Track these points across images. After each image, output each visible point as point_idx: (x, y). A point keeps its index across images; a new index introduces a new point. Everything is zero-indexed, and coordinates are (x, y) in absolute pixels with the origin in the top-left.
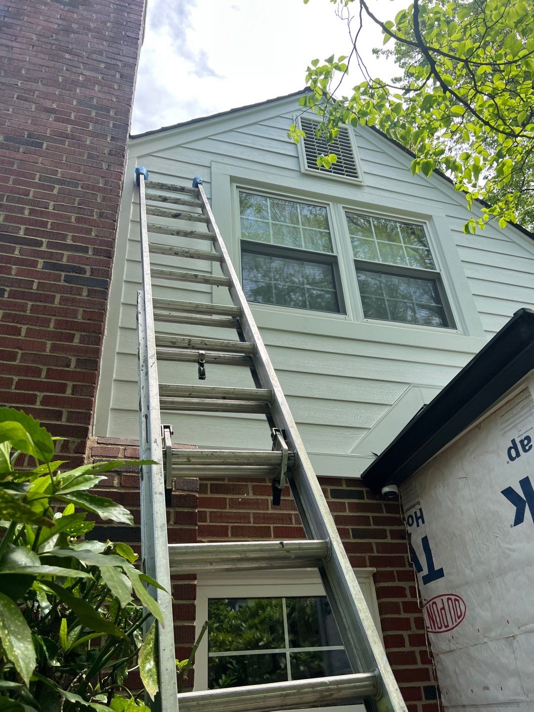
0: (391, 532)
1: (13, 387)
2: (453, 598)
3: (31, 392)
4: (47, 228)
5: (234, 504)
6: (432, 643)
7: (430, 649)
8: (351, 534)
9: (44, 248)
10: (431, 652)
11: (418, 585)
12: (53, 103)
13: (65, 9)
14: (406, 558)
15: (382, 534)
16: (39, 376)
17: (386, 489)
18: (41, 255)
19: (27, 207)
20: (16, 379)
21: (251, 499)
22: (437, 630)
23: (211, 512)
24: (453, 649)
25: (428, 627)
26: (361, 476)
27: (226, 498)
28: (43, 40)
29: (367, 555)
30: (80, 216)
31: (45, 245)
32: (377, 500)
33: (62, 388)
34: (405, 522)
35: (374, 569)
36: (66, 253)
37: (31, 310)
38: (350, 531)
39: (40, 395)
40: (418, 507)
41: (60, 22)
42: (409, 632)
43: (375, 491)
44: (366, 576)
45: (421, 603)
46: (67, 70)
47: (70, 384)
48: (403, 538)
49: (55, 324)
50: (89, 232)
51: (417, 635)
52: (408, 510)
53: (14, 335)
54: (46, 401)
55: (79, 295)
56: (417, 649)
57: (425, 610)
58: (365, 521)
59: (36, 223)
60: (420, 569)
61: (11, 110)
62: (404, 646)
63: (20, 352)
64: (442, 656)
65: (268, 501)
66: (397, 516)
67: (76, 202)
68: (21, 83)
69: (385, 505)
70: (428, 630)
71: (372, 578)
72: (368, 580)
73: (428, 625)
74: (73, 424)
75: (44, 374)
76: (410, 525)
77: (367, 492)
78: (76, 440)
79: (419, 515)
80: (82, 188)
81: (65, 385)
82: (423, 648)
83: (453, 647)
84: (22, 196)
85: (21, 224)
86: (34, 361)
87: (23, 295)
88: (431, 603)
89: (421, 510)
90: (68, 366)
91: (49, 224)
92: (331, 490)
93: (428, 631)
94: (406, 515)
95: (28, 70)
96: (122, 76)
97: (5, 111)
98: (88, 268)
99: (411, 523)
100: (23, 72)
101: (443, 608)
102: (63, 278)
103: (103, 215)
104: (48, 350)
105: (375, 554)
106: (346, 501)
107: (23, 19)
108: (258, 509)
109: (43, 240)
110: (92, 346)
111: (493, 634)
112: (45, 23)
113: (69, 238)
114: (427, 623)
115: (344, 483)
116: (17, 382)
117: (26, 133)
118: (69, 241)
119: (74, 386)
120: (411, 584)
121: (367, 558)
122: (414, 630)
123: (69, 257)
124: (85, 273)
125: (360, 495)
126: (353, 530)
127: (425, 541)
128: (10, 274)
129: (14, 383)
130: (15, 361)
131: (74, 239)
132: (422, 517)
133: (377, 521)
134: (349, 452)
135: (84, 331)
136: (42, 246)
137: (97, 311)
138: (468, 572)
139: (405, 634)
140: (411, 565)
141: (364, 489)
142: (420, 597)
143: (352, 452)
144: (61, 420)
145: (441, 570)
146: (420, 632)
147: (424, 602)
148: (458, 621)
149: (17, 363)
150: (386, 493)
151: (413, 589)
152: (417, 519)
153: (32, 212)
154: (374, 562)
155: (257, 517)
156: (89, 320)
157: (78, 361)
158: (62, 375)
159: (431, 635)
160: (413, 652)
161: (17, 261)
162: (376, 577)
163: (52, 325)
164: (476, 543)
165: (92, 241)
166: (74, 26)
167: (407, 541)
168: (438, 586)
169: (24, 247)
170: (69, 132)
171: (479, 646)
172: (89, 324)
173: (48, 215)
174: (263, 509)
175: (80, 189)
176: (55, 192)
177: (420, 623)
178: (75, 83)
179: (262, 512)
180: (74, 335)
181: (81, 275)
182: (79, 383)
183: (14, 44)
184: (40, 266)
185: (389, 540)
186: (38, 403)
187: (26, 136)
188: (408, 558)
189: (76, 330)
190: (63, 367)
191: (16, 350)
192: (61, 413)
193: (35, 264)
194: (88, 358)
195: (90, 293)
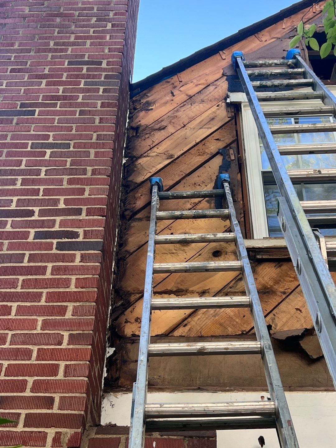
1: (3, 373)
3: (21, 378)
4: (39, 195)
9: (36, 217)
16: (30, 359)
18: (33, 224)
19: (19, 177)
20: (6, 364)
30: (72, 177)
33: (54, 370)
36: (58, 219)
37: (22, 286)
39: (31, 380)
47: (62, 364)
49: (47, 298)
50: (82, 192)
53: (4, 315)
54: (37, 386)
55: (72, 261)
59: (27, 192)
63: (10, 333)
67: (68, 163)
74: (66, 412)
75: (35, 355)
78: (68, 430)
80: (74, 147)
81: (57, 366)
84: (15, 168)
85: (14, 196)
86: (24, 343)
87: (14, 271)
90: (60, 343)
91: (41, 191)
96: (113, 26)
98: (81, 231)
102: (55, 246)
103: (95, 172)
104: (39, 327)
109: (34, 208)
110: (85, 317)
113: (62, 202)
116: (6, 368)
117: (19, 104)
118: (62, 206)
119: (66, 366)
123: (61, 222)
124: (78, 236)
129: (4, 369)
130: (4, 344)
131: (67, 202)
135: (76, 301)
136: (33, 215)
137: (91, 276)
144: (52, 409)
149: (7, 346)
153: (24, 182)
156: (82, 288)
157: (71, 336)
158: (54, 354)
161: (8, 236)
163: (43, 299)
165: (86, 202)
169: (16, 219)
170: (60, 93)
172: (83, 292)
173: (40, 181)
175: (71, 149)
176: (47, 157)
180: (67, 306)
181: (74, 240)
182: (73, 362)
184: (31, 237)
186: (28, 390)
187: (18, 107)
189: (68, 301)
190: (55, 345)
191: (6, 332)
192: (52, 400)
193: (26, 235)
194: (81, 332)
195: (83, 258)
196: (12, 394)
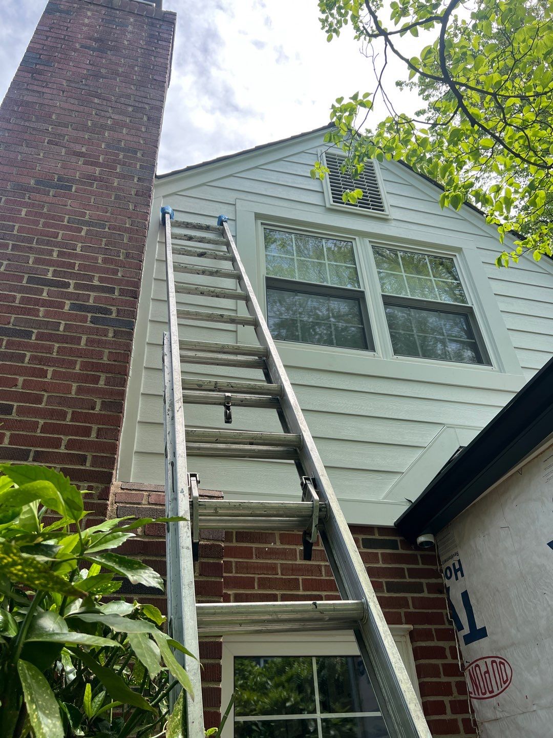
0: (428, 585)
1: (39, 431)
2: (498, 660)
3: (56, 436)
4: (74, 269)
5: (261, 553)
6: (475, 710)
7: (473, 717)
8: (385, 588)
9: (71, 290)
10: (475, 721)
11: (459, 645)
12: (83, 147)
13: (94, 55)
14: (444, 614)
15: (418, 588)
16: (65, 420)
17: (421, 539)
18: (69, 296)
19: (55, 249)
20: (41, 422)
21: (278, 549)
22: (481, 696)
23: (236, 562)
24: (498, 717)
25: (470, 693)
26: (395, 524)
27: (252, 547)
28: (73, 85)
29: (402, 611)
30: (106, 256)
31: (72, 286)
32: (412, 550)
33: (87, 432)
34: (442, 575)
35: (411, 627)
36: (93, 294)
37: (57, 352)
38: (384, 584)
39: (65, 439)
40: (456, 558)
41: (89, 67)
42: (450, 698)
43: (410, 541)
44: (403, 634)
45: (463, 665)
46: (96, 114)
47: (95, 427)
48: (441, 592)
49: (81, 366)
50: (115, 272)
51: (460, 701)
52: (446, 561)
53: (41, 377)
54: (70, 445)
55: (105, 336)
56: (460, 717)
57: (467, 673)
58: (399, 573)
59: (63, 264)
60: (461, 628)
61: (42, 155)
62: (445, 714)
63: (46, 394)
64: (486, 725)
65: (296, 551)
66: (434, 567)
67: (103, 243)
68: (52, 128)
69: (421, 556)
70: (471, 695)
71: (408, 637)
72: (403, 639)
73: (471, 690)
74: (97, 469)
75: (69, 417)
76: (449, 578)
77: (401, 540)
78: (100, 485)
79: (457, 567)
80: (109, 229)
81: (90, 428)
82: (466, 716)
83: (499, 715)
84: (52, 239)
85: (50, 266)
86: (59, 404)
87: (50, 337)
88: (474, 665)
89: (459, 561)
90: (93, 408)
91: (77, 265)
92: (363, 539)
93: (471, 697)
94: (444, 567)
95: (58, 115)
96: (149, 119)
97: (36, 156)
98: (114, 309)
99: (449, 575)
100: (54, 117)
101: (487, 672)
102: (89, 319)
103: (129, 255)
104: (73, 392)
105: (412, 610)
106: (380, 551)
107: (54, 65)
108: (286, 559)
109: (71, 281)
110: (117, 388)
111: (543, 702)
112: (74, 69)
113: (96, 279)
114: (470, 688)
115: (376, 531)
116: (42, 425)
117: (56, 177)
118: (96, 282)
119: (99, 430)
120: (451, 644)
121: (403, 615)
122: (456, 696)
123: (95, 298)
124: (111, 313)
125: (393, 545)
126: (386, 582)
127: (465, 595)
128: (38, 316)
129: (40, 426)
130: (41, 404)
131: (101, 279)
132: (461, 569)
133: (413, 573)
134: (381, 498)
135: (110, 372)
136: (69, 287)
137: (122, 352)
138: (513, 631)
139: (446, 700)
140: (450, 623)
141: (398, 539)
142: (461, 658)
143: (384, 498)
144: (85, 465)
145: (484, 629)
146: (462, 698)
147: (466, 665)
148: (504, 686)
149: (42, 406)
150: (422, 543)
151: (453, 649)
152: (456, 571)
153: (61, 254)
154: (410, 618)
155: (285, 569)
156: (114, 361)
157: (103, 403)
158: (88, 418)
159: (475, 702)
160: (456, 721)
161: (44, 303)
162: (413, 636)
163: (78, 367)
164: (522, 599)
165: (119, 282)
166: (103, 71)
167: (445, 596)
168: (481, 647)
169: (52, 289)
170: (97, 174)
171: (527, 714)
172: (115, 365)
173: (76, 256)
174: (291, 560)
175: (107, 230)
176: (83, 233)
177: (462, 688)
178: (104, 127)
179: (290, 562)
180: (100, 376)
181: (107, 316)
182: (104, 426)
183: (45, 90)
184: (67, 307)
185: (425, 594)
186: (63, 447)
187: (56, 180)
188: (447, 614)
189: (102, 372)
190: (89, 409)
191: (43, 393)
192: (85, 457)
193: (62, 305)
194: (113, 400)
195: (116, 334)
196: (48, 450)
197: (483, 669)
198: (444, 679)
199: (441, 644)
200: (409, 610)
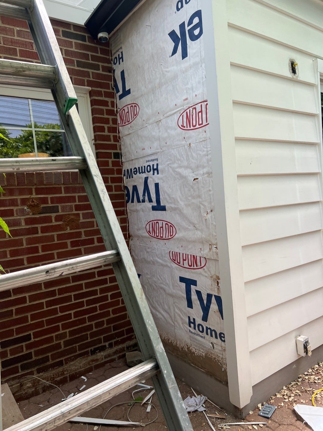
0: (103, 67)
2: (133, 105)
6: (120, 132)
7: (119, 135)
8: (76, 64)
10: (119, 137)
11: (116, 101)
14: (110, 84)
15: (97, 67)
22: (124, 124)
24: (130, 133)
25: (119, 124)
26: (85, 24)
29: (86, 79)
32: (94, 43)
34: (112, 62)
35: (90, 88)
38: (75, 62)
40: (120, 51)
42: (108, 125)
44: (84, 92)
45: (117, 111)
48: (110, 72)
51: (113, 127)
52: (115, 53)
56: (112, 135)
57: (118, 115)
58: (86, 56)
60: (118, 91)
62: (105, 132)
64: (124, 137)
66: (107, 57)
69: (100, 49)
70: (119, 125)
71: (88, 95)
72: (85, 96)
73: (119, 122)
76: (115, 64)
77: (88, 36)
79: (120, 56)
82: (115, 134)
88: (122, 110)
89: (122, 52)
92: (63, 31)
93: (119, 126)
94: (113, 57)
99: (115, 62)
101: (128, 112)
106: (74, 41)
111: (151, 121)
114: (119, 121)
115: (72, 27)
120: (112, 100)
121: (86, 81)
122: (111, 125)
125: (83, 38)
126: (78, 61)
127: (123, 73)
132: (122, 58)
133: (94, 58)
134: (77, 5)
138: (143, 88)
139: (106, 126)
140: (113, 89)
141: (86, 35)
142: (116, 107)
143: (79, 5)
145: (129, 90)
147: (119, 110)
148: (135, 117)
150: (101, 38)
151: (113, 103)
152: (119, 59)
154: (90, 84)
159: (120, 128)
160: (110, 136)
162: (91, 93)
164: (150, 70)
167: (112, 74)
168: (127, 100)
171: (143, 129)
177: (115, 121)
185: (100, 72)
188: (112, 84)
197: (126, 111)
198: (106, 116)
199: (106, 99)
200: (90, 79)
